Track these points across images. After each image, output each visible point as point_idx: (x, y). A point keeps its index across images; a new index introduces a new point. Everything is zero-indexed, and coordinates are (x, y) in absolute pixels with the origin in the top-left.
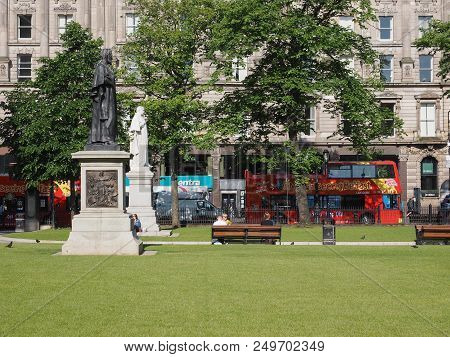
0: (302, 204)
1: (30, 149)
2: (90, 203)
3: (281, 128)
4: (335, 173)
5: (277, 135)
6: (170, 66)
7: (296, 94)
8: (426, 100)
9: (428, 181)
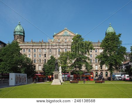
0: (81, 78)
1: (46, 72)
2: (55, 78)
3: (78, 69)
4: (85, 74)
6: (64, 61)
7: (80, 64)
8: (96, 65)
9: (97, 75)
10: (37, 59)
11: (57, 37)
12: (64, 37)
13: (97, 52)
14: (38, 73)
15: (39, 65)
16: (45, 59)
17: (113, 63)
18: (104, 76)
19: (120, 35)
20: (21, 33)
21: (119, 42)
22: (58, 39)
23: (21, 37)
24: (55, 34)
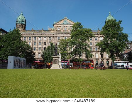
0: (81, 66)
3: (78, 56)
4: (85, 62)
5: (78, 57)
8: (96, 53)
9: (97, 64)
10: (36, 47)
11: (57, 26)
12: (64, 26)
13: (98, 40)
14: (37, 61)
15: (39, 53)
16: (45, 47)
18: (105, 64)
19: (121, 21)
20: (22, 22)
21: (121, 29)
23: (23, 26)
24: (55, 22)
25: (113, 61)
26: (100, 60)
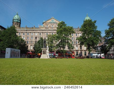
0: (64, 56)
1: (36, 50)
2: (43, 54)
4: (67, 53)
5: (62, 49)
7: (64, 45)
8: (77, 46)
9: (77, 54)
10: (29, 41)
11: (46, 24)
12: (51, 24)
13: (78, 35)
14: (30, 52)
15: (31, 46)
16: (36, 40)
17: (91, 43)
18: (83, 55)
19: (96, 21)
20: (18, 21)
21: (96, 27)
22: (47, 25)
23: (18, 24)
24: (44, 21)
25: (89, 52)
26: (80, 51)
